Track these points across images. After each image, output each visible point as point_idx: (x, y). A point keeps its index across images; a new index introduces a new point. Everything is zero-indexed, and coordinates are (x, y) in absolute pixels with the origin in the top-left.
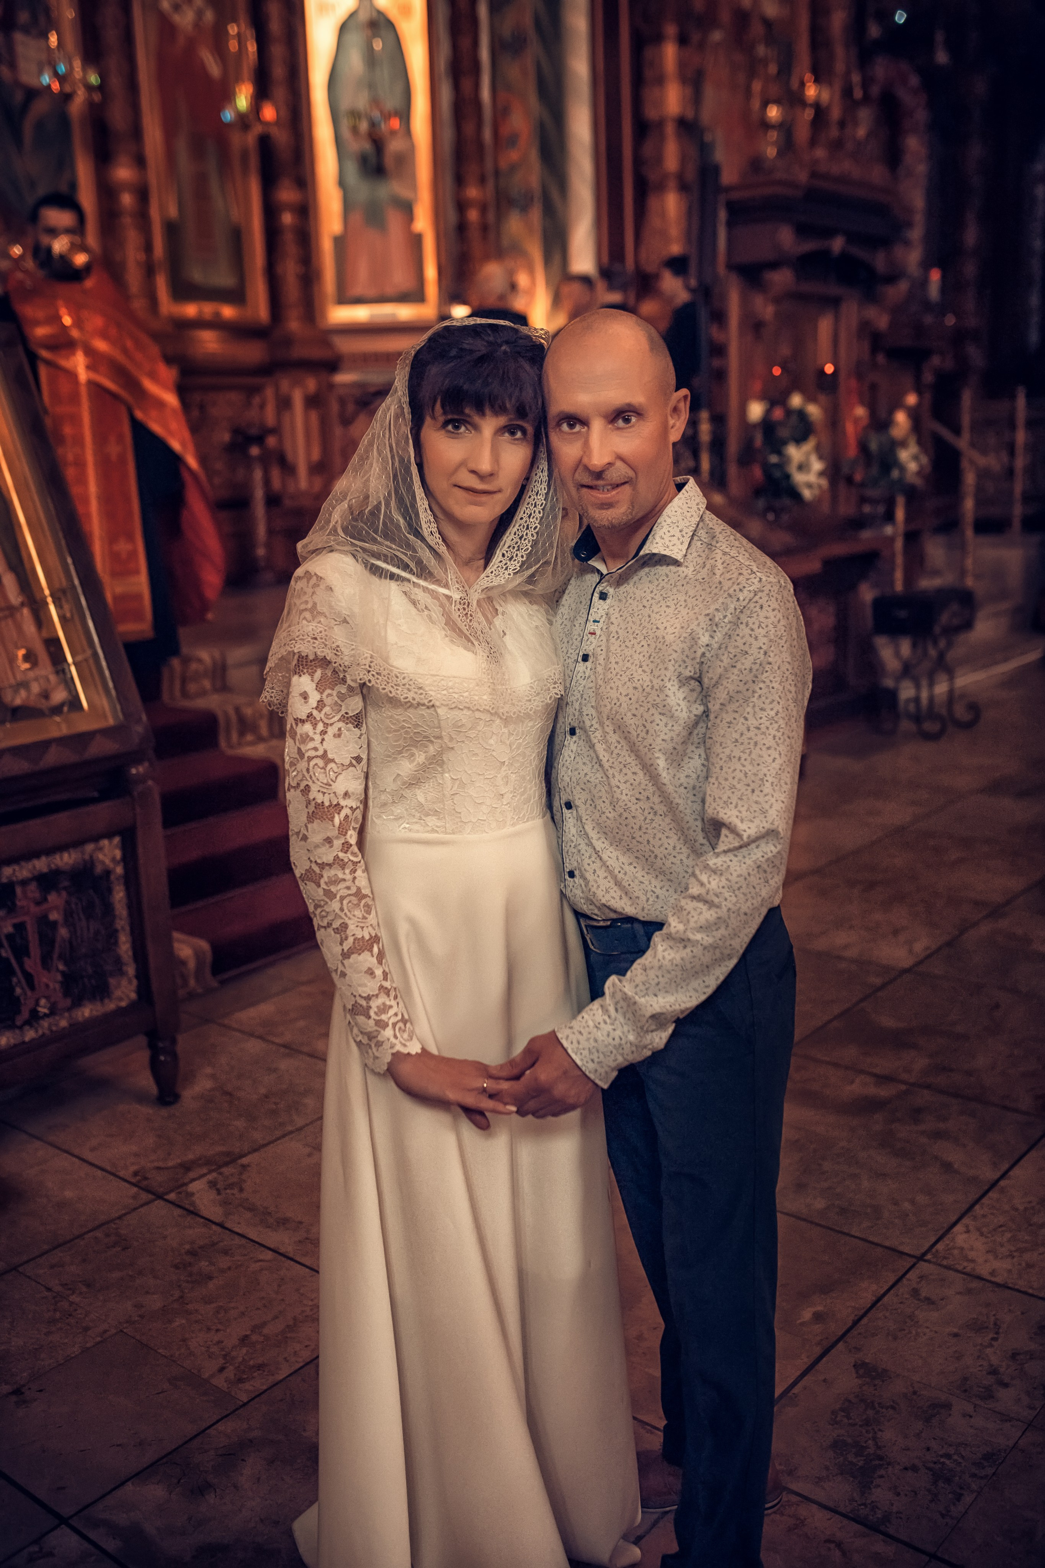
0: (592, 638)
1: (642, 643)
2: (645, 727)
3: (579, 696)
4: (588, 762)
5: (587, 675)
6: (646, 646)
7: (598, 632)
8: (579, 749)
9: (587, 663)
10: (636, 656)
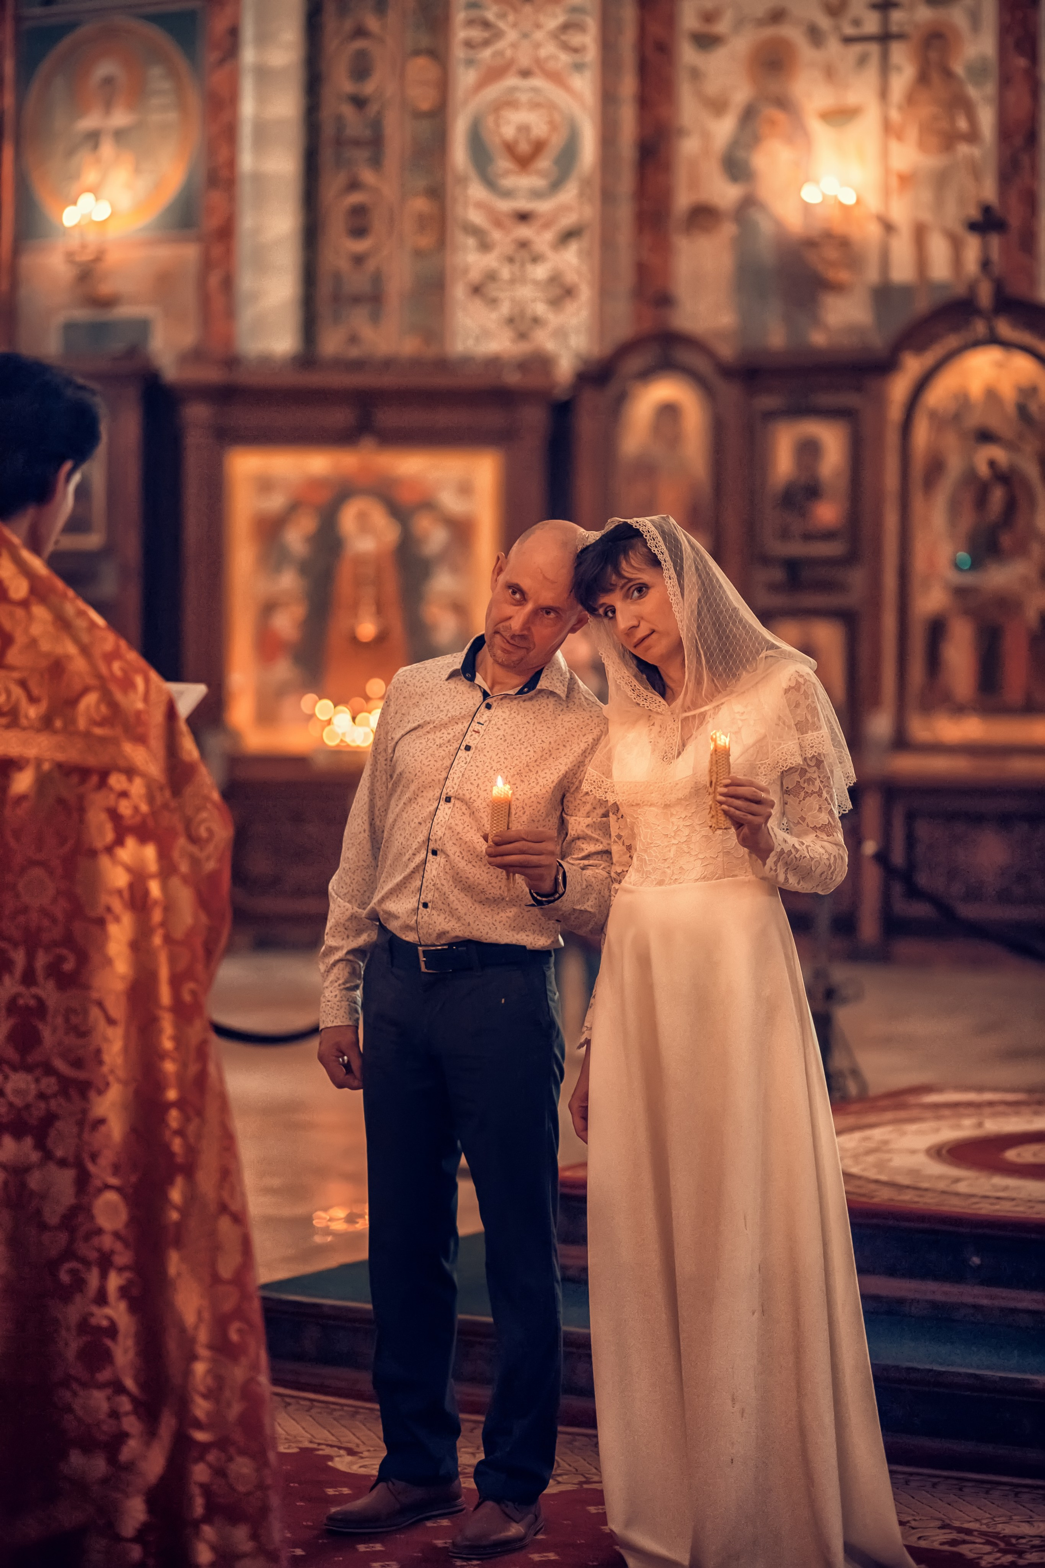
0: (476, 735)
1: (529, 749)
2: (524, 809)
3: (461, 775)
4: (460, 824)
5: (468, 761)
6: (532, 751)
7: (482, 732)
8: (452, 814)
9: (468, 752)
10: (523, 757)
